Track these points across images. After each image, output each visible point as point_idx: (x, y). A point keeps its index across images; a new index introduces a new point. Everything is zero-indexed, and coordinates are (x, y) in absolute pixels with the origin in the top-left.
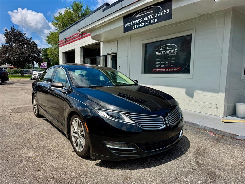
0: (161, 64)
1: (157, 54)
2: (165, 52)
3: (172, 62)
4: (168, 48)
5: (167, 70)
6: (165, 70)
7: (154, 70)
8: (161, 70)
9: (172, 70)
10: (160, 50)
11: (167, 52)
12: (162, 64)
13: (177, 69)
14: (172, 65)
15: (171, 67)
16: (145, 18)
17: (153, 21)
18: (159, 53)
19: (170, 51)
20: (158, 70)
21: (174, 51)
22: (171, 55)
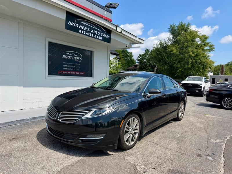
0: (68, 68)
1: (63, 56)
2: (72, 58)
3: (78, 67)
4: (75, 55)
5: (75, 73)
6: (72, 73)
7: (61, 72)
8: (69, 73)
9: (78, 73)
10: (68, 54)
11: (74, 58)
12: (70, 68)
13: (82, 73)
14: (78, 70)
15: (78, 72)
16: (93, 30)
17: (99, 37)
18: (66, 57)
19: (77, 58)
20: (65, 73)
21: (79, 59)
22: (77, 62)
